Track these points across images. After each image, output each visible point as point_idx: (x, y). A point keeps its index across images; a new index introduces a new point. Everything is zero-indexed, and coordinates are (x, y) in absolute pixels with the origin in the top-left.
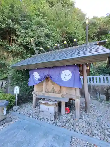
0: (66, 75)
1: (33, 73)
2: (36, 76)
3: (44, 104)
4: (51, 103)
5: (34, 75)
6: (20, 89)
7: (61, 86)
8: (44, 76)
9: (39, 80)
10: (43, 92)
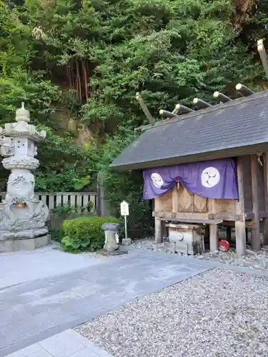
0: (210, 177)
1: (150, 176)
2: (157, 180)
3: (174, 229)
4: (186, 227)
5: (153, 179)
6: (130, 206)
7: (207, 199)
8: (171, 180)
9: (163, 188)
10: (173, 211)
